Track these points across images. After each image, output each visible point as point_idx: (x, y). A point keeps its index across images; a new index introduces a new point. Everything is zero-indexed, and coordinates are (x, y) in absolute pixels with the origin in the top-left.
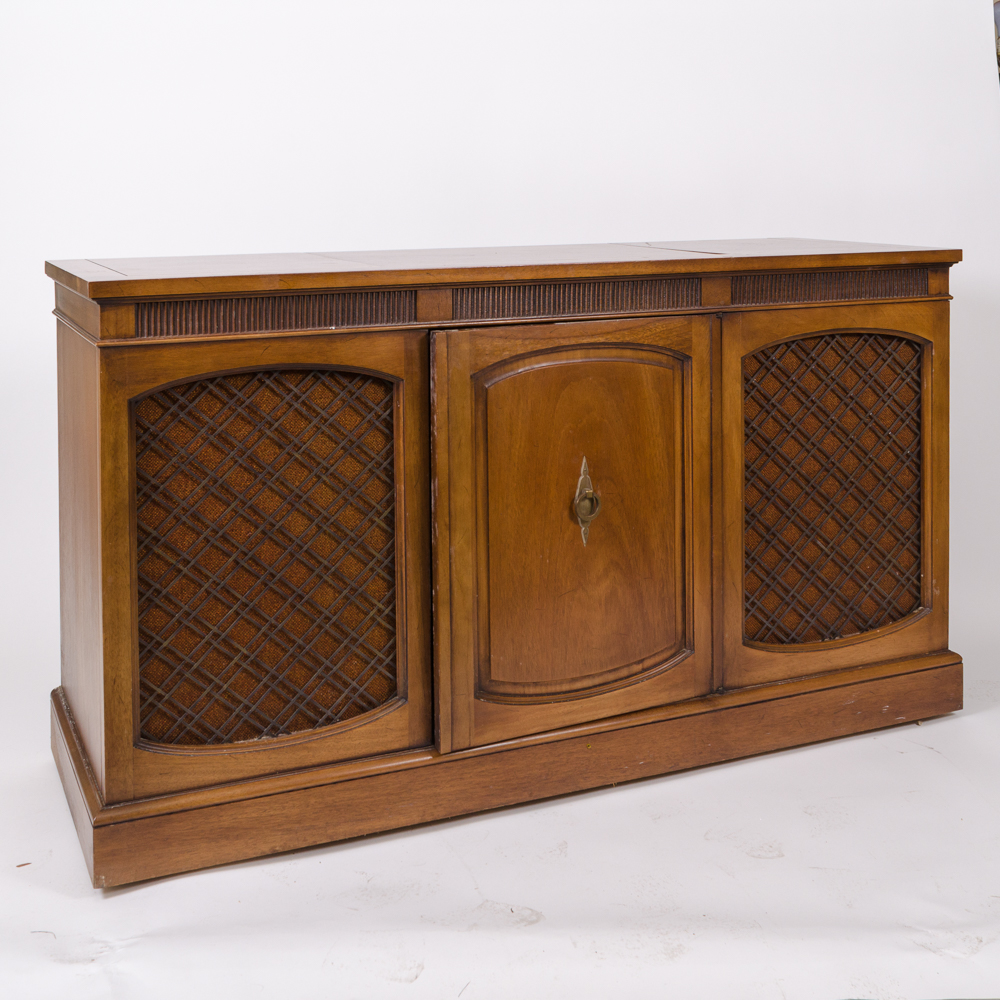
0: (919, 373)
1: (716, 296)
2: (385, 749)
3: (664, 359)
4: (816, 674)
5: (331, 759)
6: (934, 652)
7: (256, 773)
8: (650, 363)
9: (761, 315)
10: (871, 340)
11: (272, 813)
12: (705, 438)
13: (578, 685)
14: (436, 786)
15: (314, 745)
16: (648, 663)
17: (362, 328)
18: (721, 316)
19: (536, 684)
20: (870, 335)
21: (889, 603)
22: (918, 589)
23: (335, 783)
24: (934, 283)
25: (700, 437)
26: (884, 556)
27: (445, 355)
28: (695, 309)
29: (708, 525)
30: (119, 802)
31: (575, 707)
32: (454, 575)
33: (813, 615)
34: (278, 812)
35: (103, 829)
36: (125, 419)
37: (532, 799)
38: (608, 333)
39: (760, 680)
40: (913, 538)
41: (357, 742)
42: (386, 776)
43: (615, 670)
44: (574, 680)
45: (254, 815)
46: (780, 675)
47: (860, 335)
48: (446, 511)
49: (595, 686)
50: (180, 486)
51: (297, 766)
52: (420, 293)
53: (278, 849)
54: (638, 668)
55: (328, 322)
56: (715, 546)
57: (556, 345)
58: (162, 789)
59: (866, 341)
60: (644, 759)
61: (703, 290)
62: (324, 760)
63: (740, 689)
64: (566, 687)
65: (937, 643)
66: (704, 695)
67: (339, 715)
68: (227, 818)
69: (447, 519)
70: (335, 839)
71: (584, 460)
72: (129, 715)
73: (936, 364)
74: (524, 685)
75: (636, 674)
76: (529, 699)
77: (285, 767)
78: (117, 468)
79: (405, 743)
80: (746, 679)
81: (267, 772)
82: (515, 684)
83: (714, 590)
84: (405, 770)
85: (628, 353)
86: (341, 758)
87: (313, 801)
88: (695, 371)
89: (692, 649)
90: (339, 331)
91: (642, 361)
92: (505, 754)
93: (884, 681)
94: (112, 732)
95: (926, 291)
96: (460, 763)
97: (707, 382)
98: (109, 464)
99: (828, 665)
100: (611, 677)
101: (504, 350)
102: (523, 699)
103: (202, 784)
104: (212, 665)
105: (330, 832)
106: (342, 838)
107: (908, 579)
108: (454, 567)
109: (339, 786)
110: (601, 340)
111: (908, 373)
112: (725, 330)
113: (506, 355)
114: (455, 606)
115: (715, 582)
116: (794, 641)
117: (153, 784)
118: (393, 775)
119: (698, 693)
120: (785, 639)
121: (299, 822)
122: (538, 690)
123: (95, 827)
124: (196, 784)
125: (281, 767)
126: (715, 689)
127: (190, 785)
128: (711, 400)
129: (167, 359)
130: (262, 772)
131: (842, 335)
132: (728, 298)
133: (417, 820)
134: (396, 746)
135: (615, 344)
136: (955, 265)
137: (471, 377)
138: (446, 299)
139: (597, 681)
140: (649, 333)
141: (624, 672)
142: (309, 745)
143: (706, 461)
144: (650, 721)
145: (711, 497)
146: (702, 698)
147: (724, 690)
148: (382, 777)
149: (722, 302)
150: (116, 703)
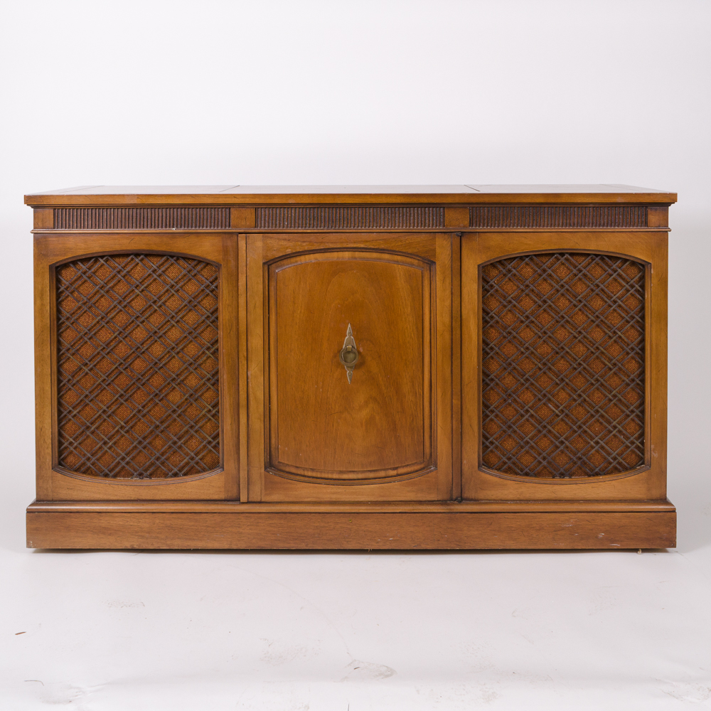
0: (643, 287)
1: (458, 220)
2: (208, 498)
3: (415, 262)
4: (542, 500)
5: (173, 498)
6: (652, 500)
7: (126, 498)
8: (403, 263)
9: (494, 236)
10: (597, 259)
11: (132, 524)
12: (447, 320)
13: (345, 476)
14: (239, 527)
15: (161, 487)
16: (401, 471)
17: (193, 230)
18: (462, 235)
19: (313, 470)
20: (597, 255)
21: (615, 459)
22: (643, 452)
23: (172, 513)
24: (653, 218)
25: (443, 319)
26: (609, 423)
27: (245, 248)
28: (441, 229)
29: (450, 382)
30: (43, 501)
31: (339, 491)
32: (250, 390)
33: (544, 458)
34: (136, 524)
35: (31, 514)
36: (47, 276)
37: (307, 548)
38: (367, 241)
39: (493, 497)
40: (637, 412)
41: (190, 490)
42: (206, 514)
43: (374, 471)
44: (341, 472)
45: (121, 523)
46: (511, 497)
47: (589, 255)
48: (245, 348)
49: (359, 479)
50: (85, 319)
51: (151, 498)
52: (232, 210)
53: (136, 547)
54: (394, 472)
55: (171, 225)
56: (454, 397)
57: (327, 247)
58: (68, 497)
59: (593, 260)
60: (393, 537)
61: (446, 216)
62: (169, 498)
63: (476, 501)
64: (335, 476)
65: (655, 493)
66: (446, 501)
67: (183, 472)
68: (104, 522)
69: (245, 354)
70: (172, 548)
71: (349, 326)
72: (49, 451)
73: (655, 280)
74: (304, 469)
75: (391, 477)
76: (306, 479)
77: (144, 498)
78: (42, 305)
79: (222, 496)
80: (481, 495)
81: (132, 499)
82: (297, 467)
83: (454, 428)
84: (219, 513)
85: (386, 256)
86: (179, 498)
87: (157, 521)
88: (438, 272)
89: (436, 466)
90: (177, 231)
91: (397, 262)
92: (289, 515)
93: (600, 514)
94: (40, 458)
95: (646, 224)
96: (256, 515)
97: (448, 281)
98: (38, 302)
99: (553, 496)
100: (372, 475)
101: (287, 248)
102: (302, 478)
103: (92, 499)
104: (104, 429)
105: (168, 542)
106: (176, 548)
107: (632, 443)
108: (250, 385)
109: (174, 515)
110: (362, 246)
111: (632, 286)
112: (464, 244)
113: (289, 251)
114: (251, 409)
115: (454, 423)
116: (527, 474)
117: (64, 494)
118: (210, 515)
119: (440, 498)
120: (520, 472)
121: (149, 533)
122: (314, 474)
123: (28, 512)
124: (89, 498)
125: (141, 498)
126: (454, 497)
127: (85, 499)
128: (452, 294)
129: (71, 242)
130: (129, 499)
131: (572, 254)
132: (467, 222)
133: (226, 547)
134: (216, 497)
135: (373, 249)
136: (672, 205)
137: (264, 264)
138: (249, 214)
139: (360, 476)
140: (400, 243)
141: (382, 474)
142: (159, 487)
143: (448, 337)
144: (398, 511)
145: (452, 362)
146: (443, 502)
147: (461, 500)
148: (203, 515)
149: (461, 225)
150: (42, 442)
